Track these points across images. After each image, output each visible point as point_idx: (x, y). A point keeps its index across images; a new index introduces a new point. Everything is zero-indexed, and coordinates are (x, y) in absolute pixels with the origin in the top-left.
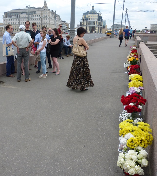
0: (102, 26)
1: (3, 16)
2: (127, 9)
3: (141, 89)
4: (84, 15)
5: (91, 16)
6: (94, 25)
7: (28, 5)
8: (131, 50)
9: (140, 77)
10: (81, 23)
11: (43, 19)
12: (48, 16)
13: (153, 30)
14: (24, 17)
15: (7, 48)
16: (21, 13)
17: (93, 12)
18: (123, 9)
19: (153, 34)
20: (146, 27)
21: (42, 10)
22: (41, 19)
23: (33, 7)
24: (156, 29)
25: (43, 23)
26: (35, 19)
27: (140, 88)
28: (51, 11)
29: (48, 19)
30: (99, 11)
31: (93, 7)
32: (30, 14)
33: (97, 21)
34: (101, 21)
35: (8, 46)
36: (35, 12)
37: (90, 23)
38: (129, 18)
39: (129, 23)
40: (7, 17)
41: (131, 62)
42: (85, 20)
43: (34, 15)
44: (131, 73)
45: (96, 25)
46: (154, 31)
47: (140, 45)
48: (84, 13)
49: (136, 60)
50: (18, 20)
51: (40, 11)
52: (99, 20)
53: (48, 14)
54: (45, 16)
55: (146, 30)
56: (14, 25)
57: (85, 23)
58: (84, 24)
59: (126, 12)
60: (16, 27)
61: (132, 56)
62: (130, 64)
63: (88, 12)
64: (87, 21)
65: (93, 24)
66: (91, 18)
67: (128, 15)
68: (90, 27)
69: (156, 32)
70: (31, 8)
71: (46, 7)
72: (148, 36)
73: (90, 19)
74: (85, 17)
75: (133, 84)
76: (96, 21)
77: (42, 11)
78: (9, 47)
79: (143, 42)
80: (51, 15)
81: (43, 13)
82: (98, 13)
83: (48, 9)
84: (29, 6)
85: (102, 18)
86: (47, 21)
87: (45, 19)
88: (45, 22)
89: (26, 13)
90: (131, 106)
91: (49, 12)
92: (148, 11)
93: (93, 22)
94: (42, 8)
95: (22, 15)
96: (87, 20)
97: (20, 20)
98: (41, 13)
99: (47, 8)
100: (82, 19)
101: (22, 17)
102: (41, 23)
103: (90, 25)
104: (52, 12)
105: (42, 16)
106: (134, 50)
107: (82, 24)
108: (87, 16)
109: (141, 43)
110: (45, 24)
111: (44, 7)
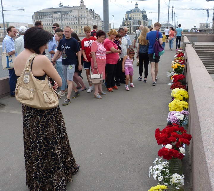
0: (148, 25)
1: (33, 17)
2: (173, 6)
3: (185, 113)
4: (127, 14)
5: (135, 15)
6: (139, 24)
7: (61, 3)
8: (177, 54)
9: (184, 94)
10: (123, 23)
11: (80, 19)
12: (86, 16)
13: (202, 29)
14: (58, 17)
15: (8, 57)
16: (55, 13)
17: (137, 10)
18: (169, 7)
19: (203, 33)
20: (195, 26)
21: (79, 8)
22: (77, 19)
23: (69, 6)
24: (205, 28)
25: (80, 23)
26: (70, 19)
27: (183, 113)
28: (89, 9)
29: (86, 19)
30: (144, 10)
31: (137, 4)
32: (65, 14)
33: (142, 21)
34: (146, 21)
35: (9, 54)
36: (71, 11)
37: (134, 23)
38: (176, 17)
39: (176, 22)
40: (37, 17)
41: (175, 69)
42: (128, 20)
43: (70, 14)
44: (174, 86)
45: (141, 24)
46: (203, 31)
47: (186, 47)
48: (127, 12)
49: (181, 67)
50: (50, 20)
51: (77, 10)
52: (144, 19)
53: (85, 13)
54: (83, 15)
55: (195, 29)
56: (47, 27)
57: (129, 23)
58: (127, 24)
59: (173, 10)
60: (49, 28)
61: (177, 62)
62: (174, 72)
63: (131, 10)
64: (130, 21)
65: (137, 24)
66: (135, 18)
67: (174, 13)
68: (134, 27)
69: (205, 32)
70: (66, 7)
71: (83, 6)
72: (197, 36)
73: (133, 18)
74: (128, 16)
75: (175, 105)
76: (140, 20)
77: (79, 10)
78: (11, 56)
79: (189, 44)
80: (89, 14)
81: (80, 12)
82: (142, 12)
83: (86, 8)
84: (61, 5)
85: (147, 16)
86: (85, 21)
87: (83, 19)
88: (83, 23)
89: (60, 12)
90: (167, 149)
91: (87, 11)
92: (196, 9)
93: (137, 22)
94: (78, 7)
95: (55, 15)
96: (131, 19)
97: (53, 20)
98: (77, 12)
99: (85, 6)
100: (125, 18)
101: (56, 17)
102: (78, 24)
103: (134, 25)
104: (91, 11)
105: (79, 15)
106: (180, 53)
107: (126, 24)
108: (130, 15)
109: (187, 45)
110: (83, 24)
111: (81, 6)
